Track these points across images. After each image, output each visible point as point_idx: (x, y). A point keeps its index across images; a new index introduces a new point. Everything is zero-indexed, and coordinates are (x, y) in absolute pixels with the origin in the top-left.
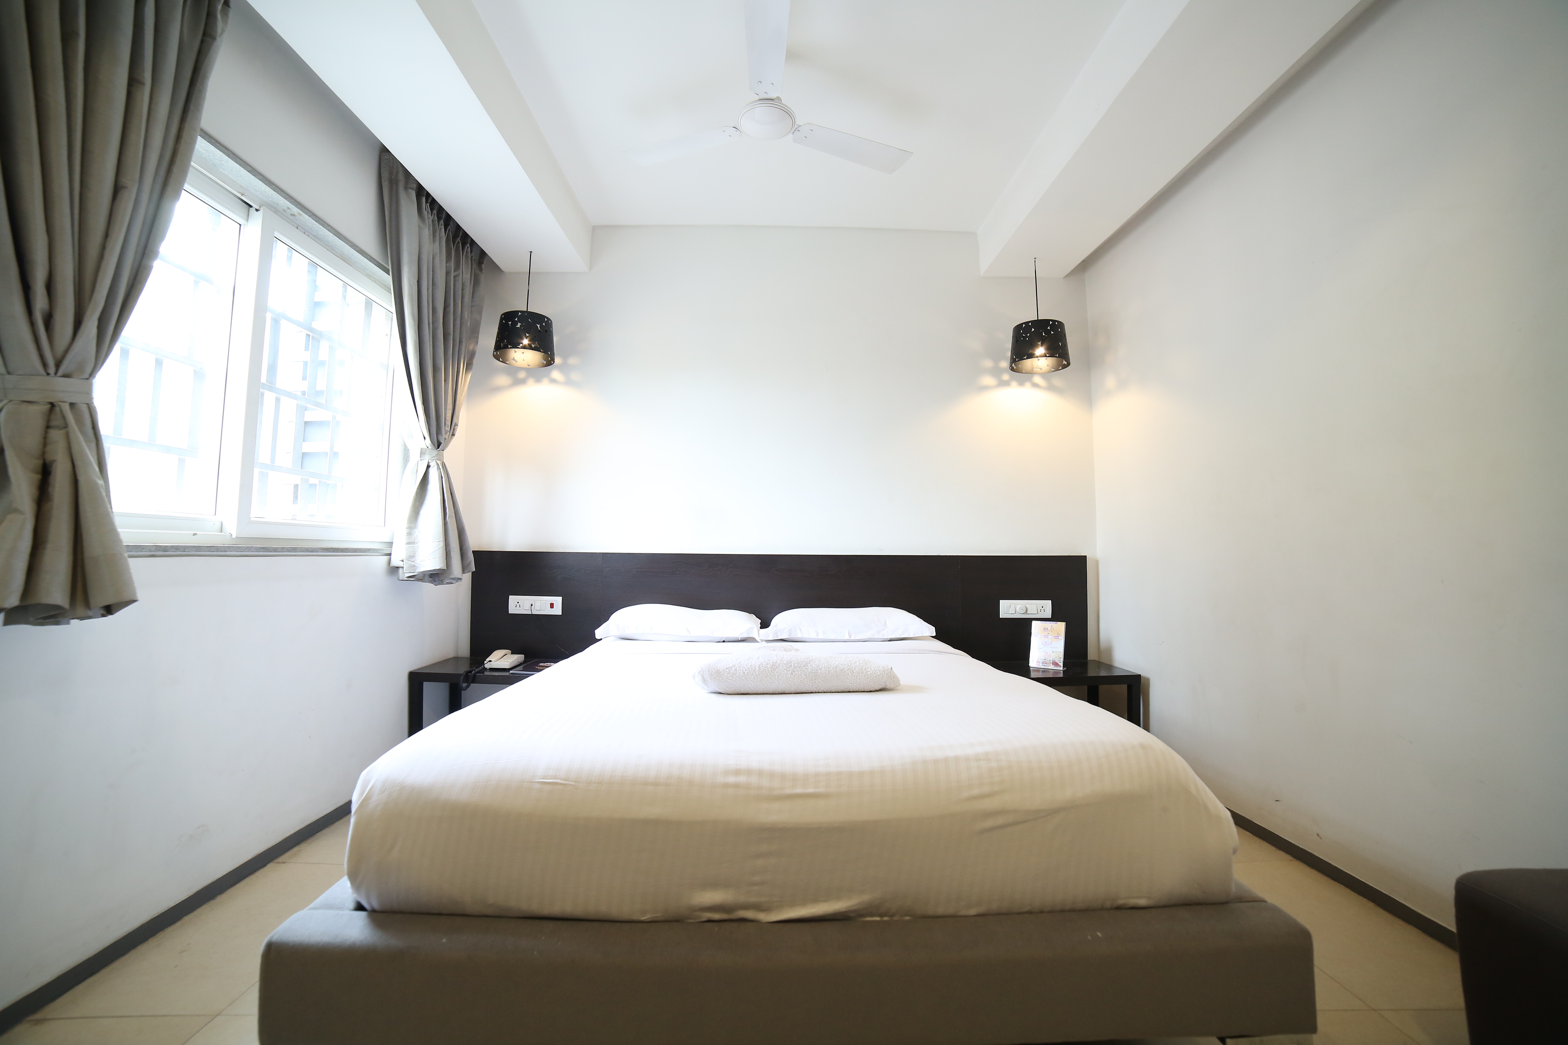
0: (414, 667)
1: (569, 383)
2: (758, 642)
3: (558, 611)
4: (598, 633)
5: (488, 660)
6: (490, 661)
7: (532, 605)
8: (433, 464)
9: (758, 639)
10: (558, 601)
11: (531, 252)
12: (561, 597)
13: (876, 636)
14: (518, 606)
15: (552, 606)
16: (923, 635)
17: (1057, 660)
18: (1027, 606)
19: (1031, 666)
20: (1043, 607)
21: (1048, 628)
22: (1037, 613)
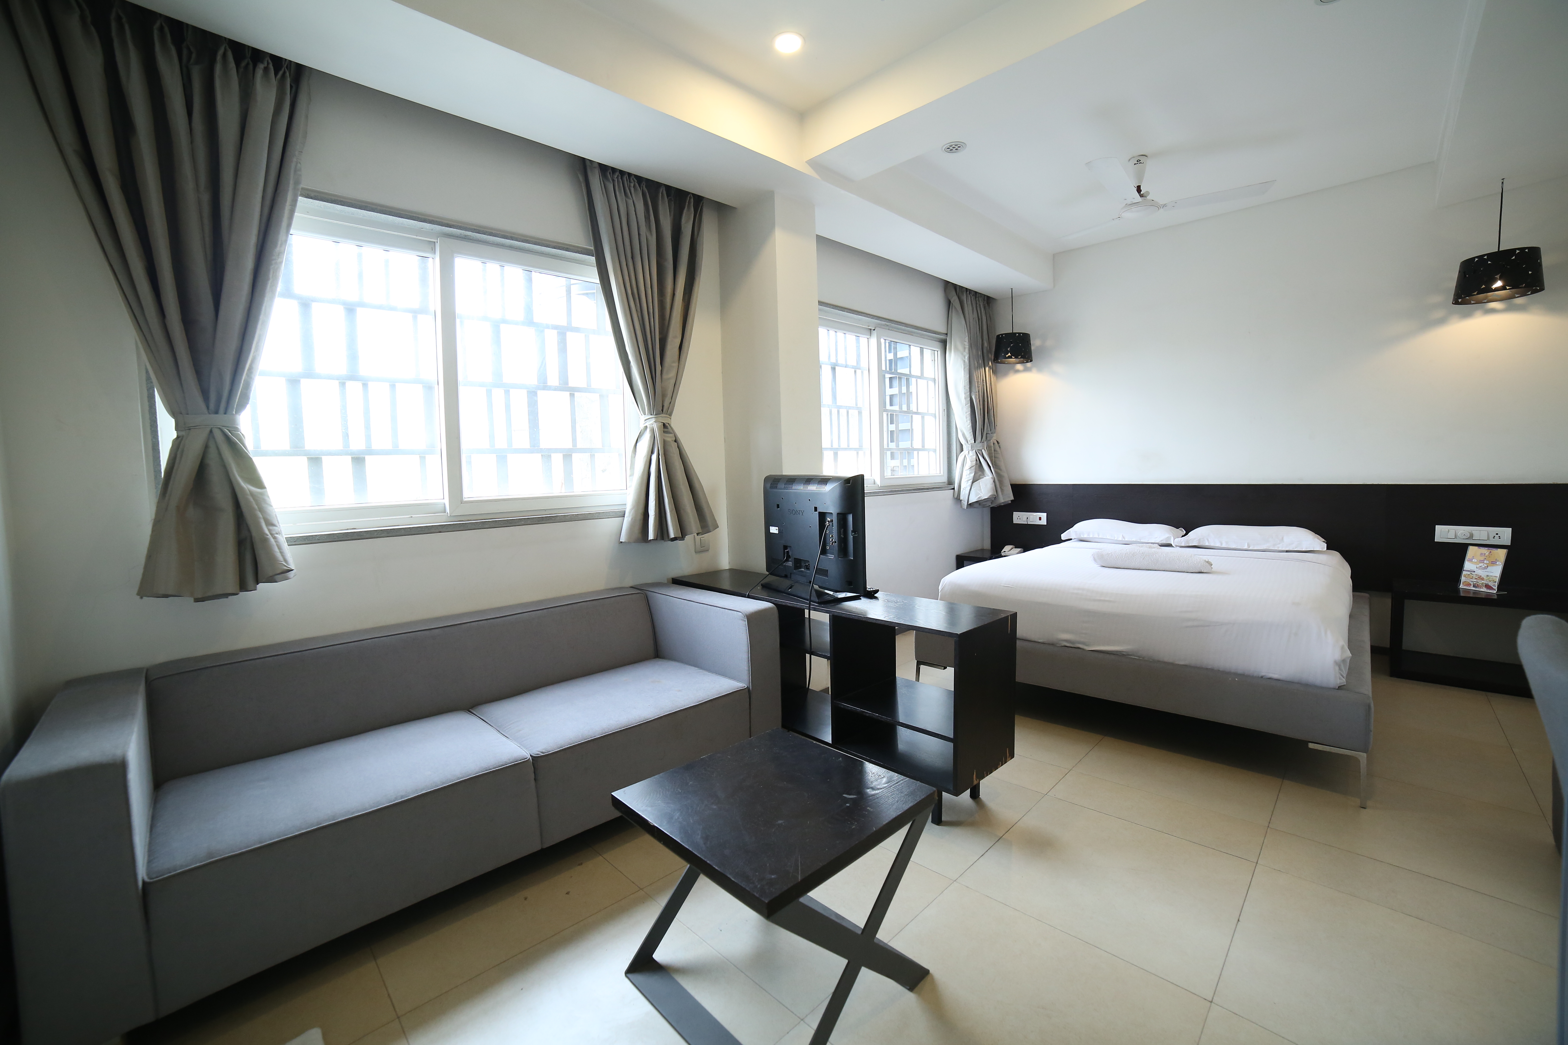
0: (959, 552)
2: (1173, 547)
3: (1044, 522)
4: (1064, 536)
5: (1003, 550)
7: (1028, 518)
9: (1173, 545)
10: (1044, 516)
11: (1012, 289)
12: (1046, 514)
13: (1272, 548)
14: (1019, 519)
15: (1042, 519)
16: (1315, 550)
17: (1491, 584)
18: (1474, 532)
19: (1460, 587)
20: (1497, 534)
21: (1485, 554)
22: (1488, 538)
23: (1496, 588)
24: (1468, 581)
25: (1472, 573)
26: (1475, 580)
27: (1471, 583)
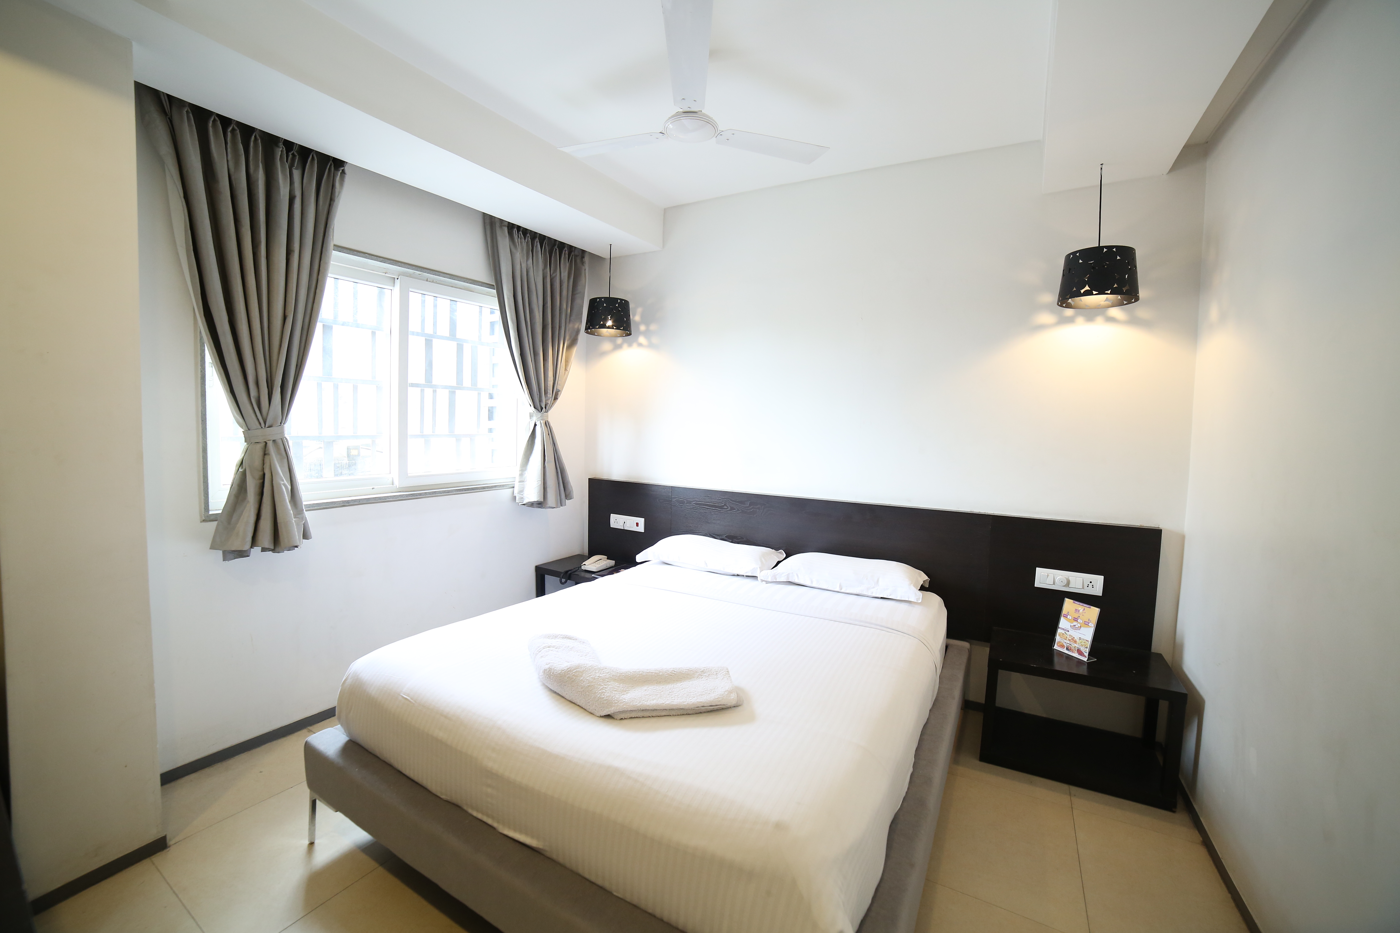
0: (541, 561)
1: (651, 346)
3: (641, 529)
4: (639, 558)
5: (583, 563)
6: (585, 565)
7: (625, 523)
8: (538, 423)
9: (759, 578)
10: (641, 521)
11: (611, 245)
12: (644, 519)
13: (865, 593)
14: (616, 522)
15: (637, 524)
16: (909, 600)
17: (1082, 649)
18: (1070, 578)
19: (1054, 648)
20: (1091, 582)
21: (1079, 610)
22: (1083, 588)
23: (1087, 655)
24: (1062, 641)
25: (1067, 632)
26: (1069, 642)
27: (1065, 644)
